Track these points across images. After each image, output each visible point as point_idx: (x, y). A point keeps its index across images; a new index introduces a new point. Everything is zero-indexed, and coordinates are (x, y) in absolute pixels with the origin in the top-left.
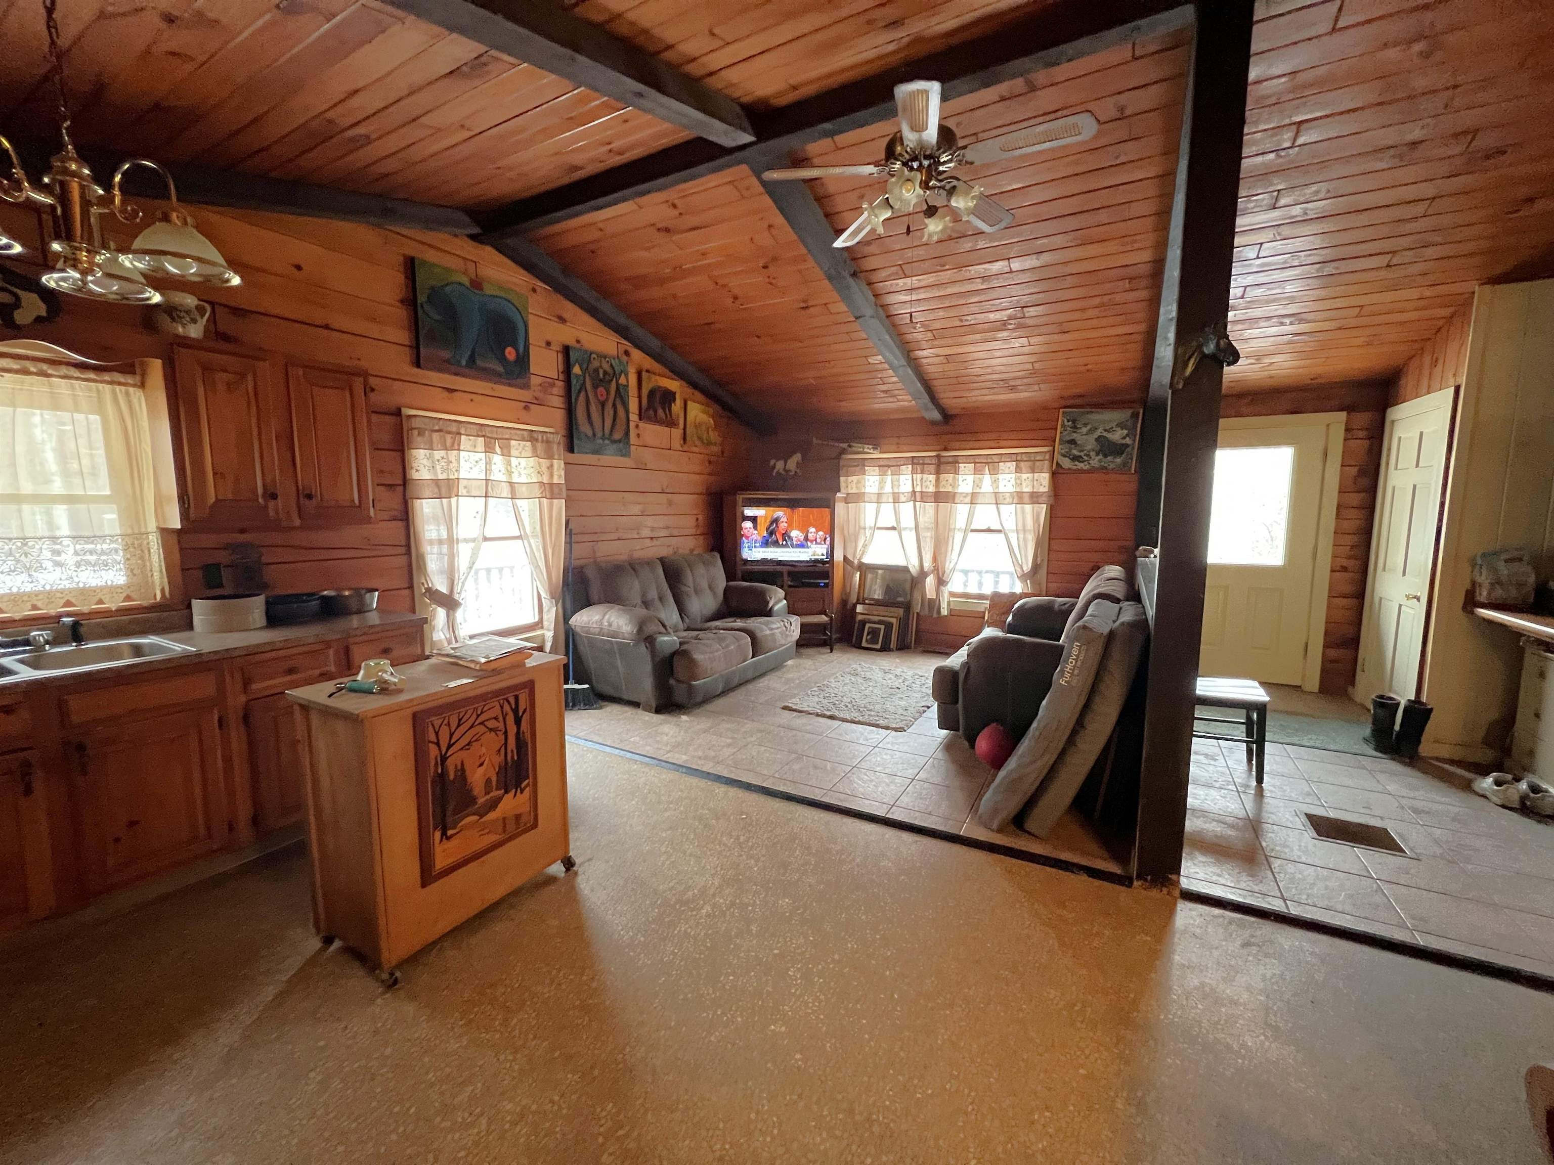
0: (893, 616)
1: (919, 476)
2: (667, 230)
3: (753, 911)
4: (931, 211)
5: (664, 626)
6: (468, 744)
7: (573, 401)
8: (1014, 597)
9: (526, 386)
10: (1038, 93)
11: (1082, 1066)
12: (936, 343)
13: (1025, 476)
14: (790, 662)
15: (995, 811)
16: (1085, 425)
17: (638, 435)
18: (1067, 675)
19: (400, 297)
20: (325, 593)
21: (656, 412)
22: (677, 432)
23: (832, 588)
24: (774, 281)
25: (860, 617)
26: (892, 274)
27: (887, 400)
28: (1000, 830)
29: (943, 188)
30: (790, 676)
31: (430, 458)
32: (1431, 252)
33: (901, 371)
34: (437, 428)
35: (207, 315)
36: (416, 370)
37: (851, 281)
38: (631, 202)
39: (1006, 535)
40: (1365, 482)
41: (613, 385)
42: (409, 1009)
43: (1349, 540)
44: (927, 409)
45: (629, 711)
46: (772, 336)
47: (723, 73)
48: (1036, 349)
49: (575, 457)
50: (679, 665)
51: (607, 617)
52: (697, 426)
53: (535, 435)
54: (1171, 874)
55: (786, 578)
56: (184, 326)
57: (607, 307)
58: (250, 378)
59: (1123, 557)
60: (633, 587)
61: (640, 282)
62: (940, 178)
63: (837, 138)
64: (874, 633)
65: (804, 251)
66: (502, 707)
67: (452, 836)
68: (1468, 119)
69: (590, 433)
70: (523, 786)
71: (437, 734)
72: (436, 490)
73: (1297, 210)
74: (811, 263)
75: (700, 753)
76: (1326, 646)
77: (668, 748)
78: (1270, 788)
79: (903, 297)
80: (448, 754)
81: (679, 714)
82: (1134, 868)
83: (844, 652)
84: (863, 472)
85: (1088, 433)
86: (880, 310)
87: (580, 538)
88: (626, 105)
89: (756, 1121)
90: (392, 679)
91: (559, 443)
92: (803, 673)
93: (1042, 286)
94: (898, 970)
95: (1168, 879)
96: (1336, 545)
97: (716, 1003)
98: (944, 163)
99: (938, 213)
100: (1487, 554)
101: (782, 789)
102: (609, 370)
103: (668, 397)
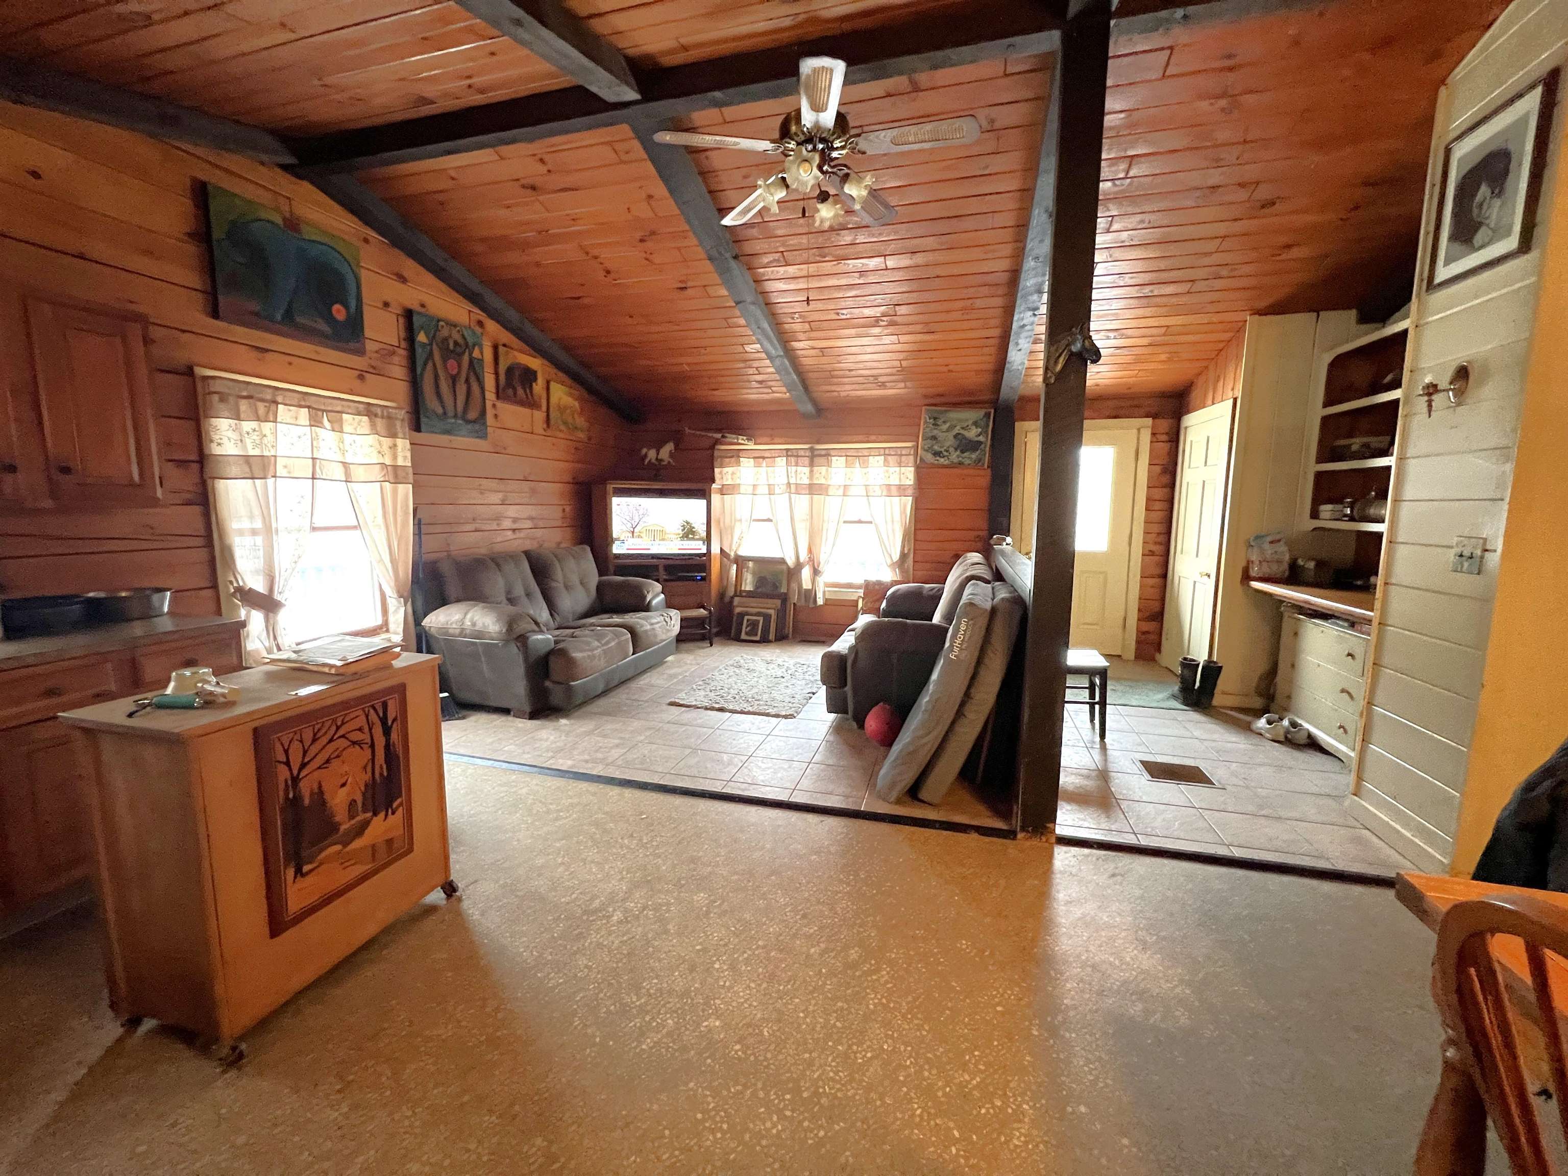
0: (771, 607)
1: (794, 468)
2: (533, 188)
3: (668, 911)
4: (824, 197)
5: (537, 623)
6: (328, 761)
7: (419, 371)
8: (884, 586)
9: (361, 352)
10: (921, 94)
11: (998, 1004)
12: (814, 334)
13: (892, 470)
14: (670, 658)
15: (892, 784)
16: (944, 422)
17: (496, 416)
18: (956, 649)
20: (91, 595)
21: (515, 389)
22: (540, 415)
23: (710, 581)
24: (650, 257)
25: (738, 610)
26: (775, 260)
27: (761, 390)
28: (898, 802)
29: (836, 174)
30: (672, 671)
31: (237, 429)
32: (1218, 284)
33: (778, 362)
34: (245, 394)
36: (213, 321)
37: (733, 264)
38: (490, 151)
39: (876, 525)
40: (1166, 479)
41: (466, 358)
42: (264, 1084)
43: (1156, 528)
44: (800, 401)
45: (498, 720)
46: (645, 316)
48: (906, 347)
49: (421, 437)
50: (555, 665)
51: (469, 616)
52: (562, 409)
53: (373, 409)
54: (1049, 823)
55: (661, 569)
57: (457, 270)
59: (979, 545)
60: (496, 583)
61: (504, 243)
62: (832, 164)
63: (725, 110)
64: (754, 625)
65: (687, 227)
66: (367, 716)
67: (309, 872)
68: (1251, 172)
69: (440, 411)
70: (395, 805)
71: (286, 752)
72: (248, 470)
73: (1124, 235)
74: (692, 241)
75: (587, 757)
76: (1139, 620)
77: (550, 754)
78: (1112, 742)
79: (781, 286)
80: (302, 775)
81: (557, 718)
82: (1017, 822)
83: (725, 645)
84: (738, 463)
85: (948, 431)
86: (760, 296)
87: (432, 529)
88: (500, 33)
89: (704, 1120)
90: (218, 690)
91: (403, 420)
92: (685, 668)
93: (914, 286)
94: (823, 946)
95: (1046, 828)
96: (1146, 533)
97: (642, 1010)
98: (837, 149)
99: (831, 199)
100: (1258, 537)
101: (680, 785)
102: (460, 341)
103: (529, 376)
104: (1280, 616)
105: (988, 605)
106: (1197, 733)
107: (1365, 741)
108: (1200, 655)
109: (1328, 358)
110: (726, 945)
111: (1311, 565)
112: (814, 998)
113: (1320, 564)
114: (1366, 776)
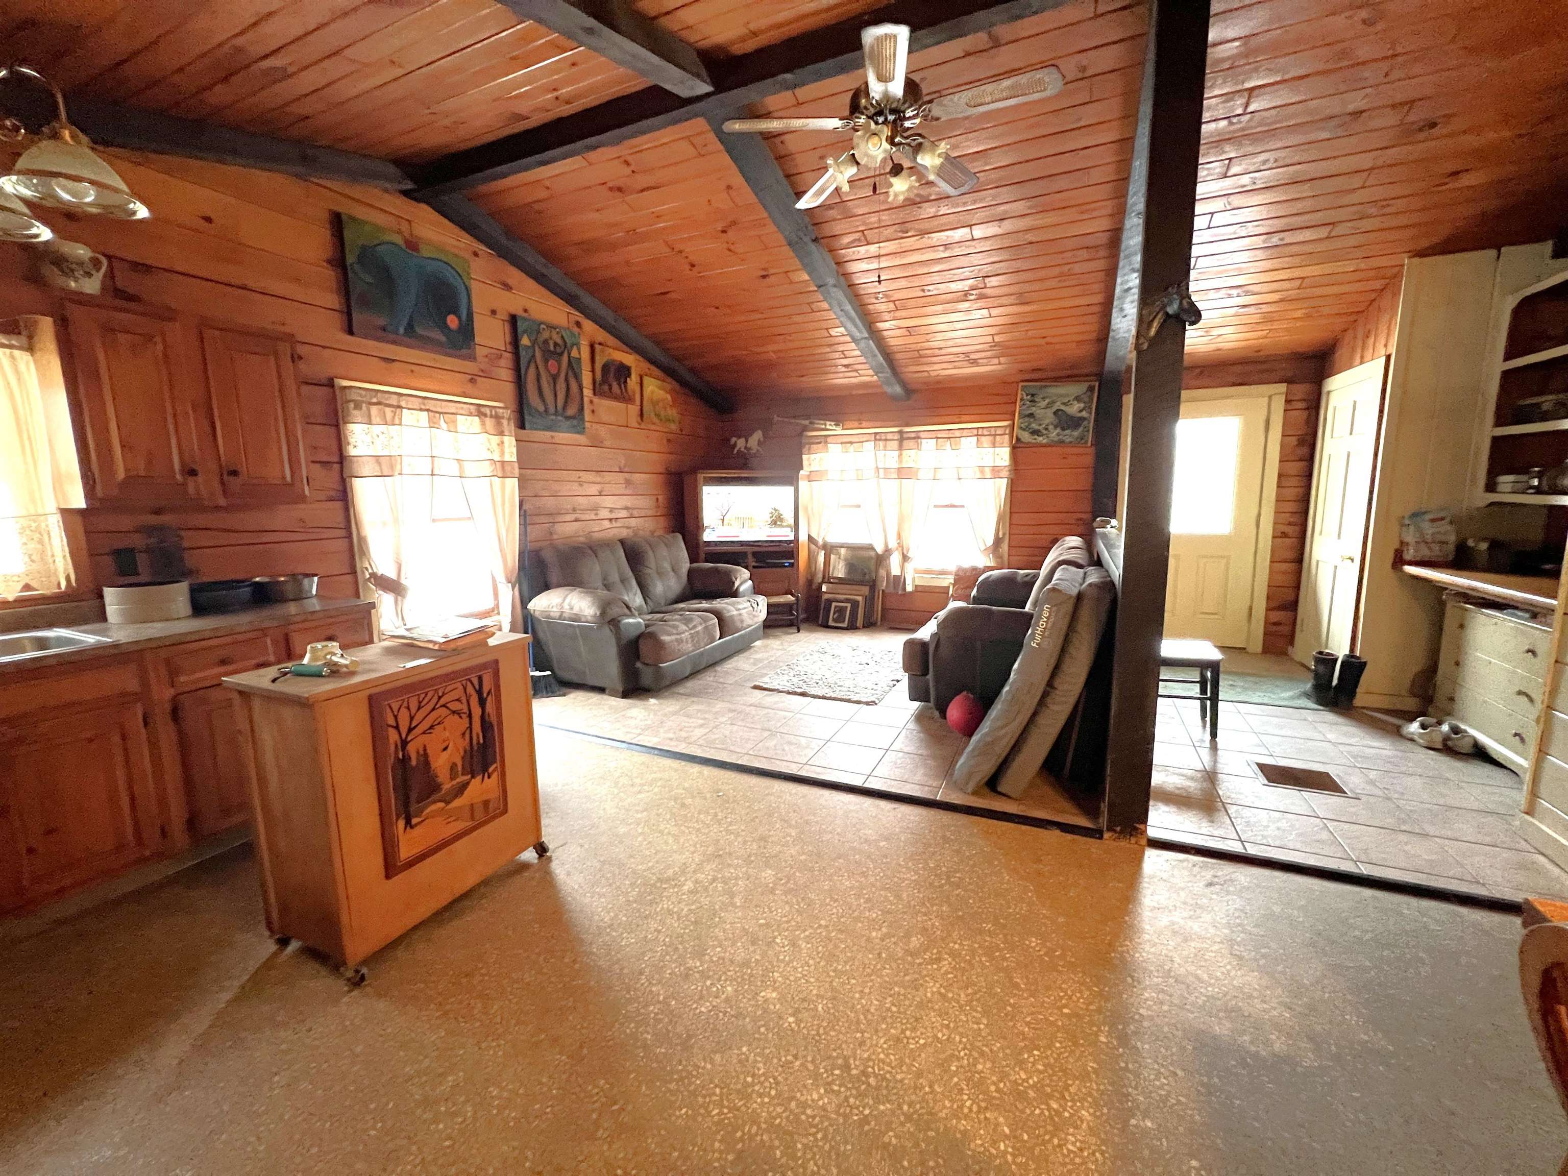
0: (859, 595)
1: (882, 452)
2: (620, 189)
3: (736, 885)
4: (897, 170)
5: (628, 607)
6: (431, 727)
7: (523, 372)
8: (977, 572)
9: (472, 358)
10: (1003, 48)
11: (1065, 1006)
12: (898, 314)
13: (985, 451)
14: (757, 643)
15: (970, 775)
16: (1044, 399)
17: (593, 411)
18: (1038, 637)
19: (325, 257)
20: (257, 579)
21: (610, 387)
22: (634, 409)
23: (798, 567)
24: (732, 247)
25: (826, 596)
26: (855, 240)
27: (848, 374)
28: (975, 793)
29: (909, 145)
30: (758, 656)
31: (369, 433)
32: (1367, 224)
33: (863, 344)
34: (375, 400)
35: (104, 268)
36: (349, 337)
37: (813, 247)
38: (579, 158)
39: (968, 509)
40: (1305, 450)
41: (565, 357)
42: (381, 1005)
43: (1291, 507)
44: (888, 384)
45: (595, 698)
46: (729, 307)
47: (679, 13)
48: (998, 321)
49: (525, 434)
50: (645, 648)
51: (568, 601)
52: (654, 403)
53: (483, 410)
54: (1139, 823)
55: (750, 556)
56: (76, 281)
57: (555, 274)
58: (158, 339)
59: (1081, 529)
60: (593, 569)
61: (589, 246)
62: (905, 135)
63: (798, 91)
64: (841, 611)
65: (765, 215)
66: (464, 688)
67: (416, 825)
68: (1407, 89)
69: (541, 408)
70: (491, 770)
71: (396, 717)
72: (377, 468)
73: (1245, 180)
74: (772, 228)
75: (671, 735)
76: (1268, 609)
77: (639, 731)
78: (1223, 742)
79: (864, 266)
80: (409, 738)
81: (647, 698)
82: (1104, 821)
83: (811, 631)
84: (826, 449)
85: (1046, 408)
86: (842, 279)
87: (537, 519)
88: (576, 45)
89: (753, 1084)
90: (343, 661)
91: (509, 419)
92: (772, 653)
93: (1004, 255)
94: (884, 930)
95: (1136, 829)
96: (1277, 512)
97: (704, 975)
98: (910, 118)
99: (904, 172)
100: (1415, 515)
101: (757, 765)
102: (559, 341)
103: (623, 372)
104: (1442, 604)
105: (1074, 592)
106: (1331, 736)
107: (1542, 751)
108: (1340, 647)
109: (1512, 302)
110: (787, 922)
111: (1484, 546)
112: (872, 981)
113: (1495, 545)
114: (1543, 790)
